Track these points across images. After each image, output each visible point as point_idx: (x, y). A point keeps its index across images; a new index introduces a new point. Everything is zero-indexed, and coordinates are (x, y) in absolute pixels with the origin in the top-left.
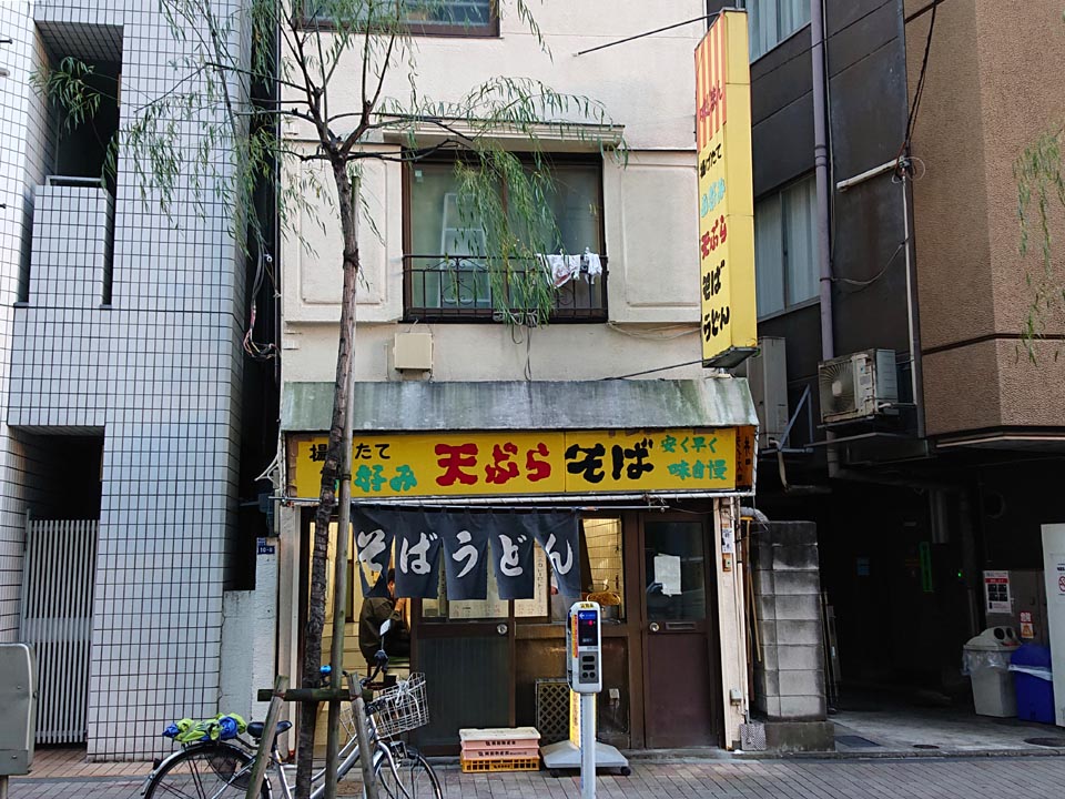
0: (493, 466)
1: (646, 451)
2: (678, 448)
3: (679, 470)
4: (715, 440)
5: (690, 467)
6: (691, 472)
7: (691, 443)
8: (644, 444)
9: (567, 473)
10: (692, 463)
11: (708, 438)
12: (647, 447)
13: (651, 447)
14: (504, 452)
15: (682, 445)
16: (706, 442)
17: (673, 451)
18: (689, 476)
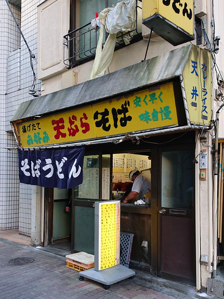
0: (70, 128)
1: (127, 108)
2: (142, 103)
3: (144, 117)
4: (161, 93)
5: (150, 114)
6: (151, 117)
7: (149, 98)
8: (125, 104)
9: (96, 127)
10: (151, 112)
11: (157, 92)
12: (127, 106)
13: (129, 106)
14: (73, 120)
15: (144, 101)
16: (157, 96)
17: (140, 106)
18: (150, 120)
